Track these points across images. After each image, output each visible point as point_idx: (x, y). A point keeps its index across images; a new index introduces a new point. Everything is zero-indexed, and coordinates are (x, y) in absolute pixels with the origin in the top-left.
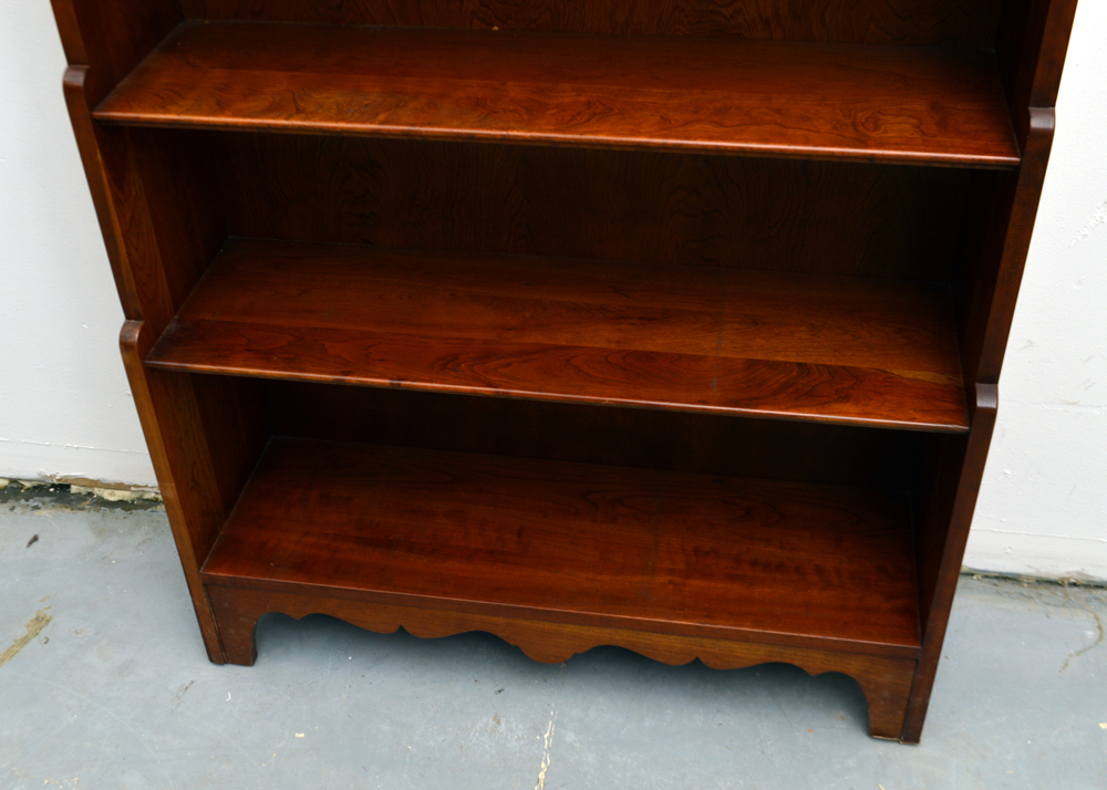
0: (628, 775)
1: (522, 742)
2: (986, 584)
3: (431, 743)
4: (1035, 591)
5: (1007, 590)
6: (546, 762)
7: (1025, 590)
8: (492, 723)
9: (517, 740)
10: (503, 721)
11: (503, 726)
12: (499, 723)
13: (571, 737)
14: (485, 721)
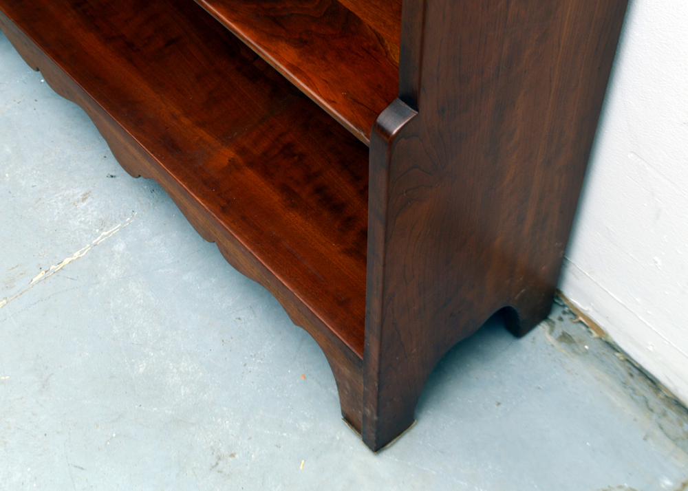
0: (126, 306)
1: (82, 226)
2: (623, 370)
3: (23, 183)
4: (664, 407)
5: (637, 387)
6: (81, 253)
7: (654, 400)
8: (80, 197)
9: (81, 222)
10: (89, 200)
11: (85, 204)
12: (84, 200)
13: (120, 247)
14: (76, 191)
